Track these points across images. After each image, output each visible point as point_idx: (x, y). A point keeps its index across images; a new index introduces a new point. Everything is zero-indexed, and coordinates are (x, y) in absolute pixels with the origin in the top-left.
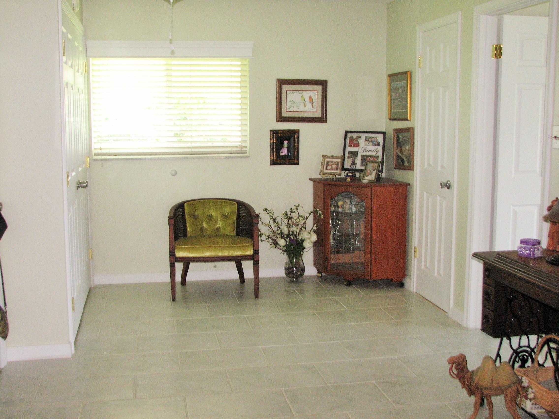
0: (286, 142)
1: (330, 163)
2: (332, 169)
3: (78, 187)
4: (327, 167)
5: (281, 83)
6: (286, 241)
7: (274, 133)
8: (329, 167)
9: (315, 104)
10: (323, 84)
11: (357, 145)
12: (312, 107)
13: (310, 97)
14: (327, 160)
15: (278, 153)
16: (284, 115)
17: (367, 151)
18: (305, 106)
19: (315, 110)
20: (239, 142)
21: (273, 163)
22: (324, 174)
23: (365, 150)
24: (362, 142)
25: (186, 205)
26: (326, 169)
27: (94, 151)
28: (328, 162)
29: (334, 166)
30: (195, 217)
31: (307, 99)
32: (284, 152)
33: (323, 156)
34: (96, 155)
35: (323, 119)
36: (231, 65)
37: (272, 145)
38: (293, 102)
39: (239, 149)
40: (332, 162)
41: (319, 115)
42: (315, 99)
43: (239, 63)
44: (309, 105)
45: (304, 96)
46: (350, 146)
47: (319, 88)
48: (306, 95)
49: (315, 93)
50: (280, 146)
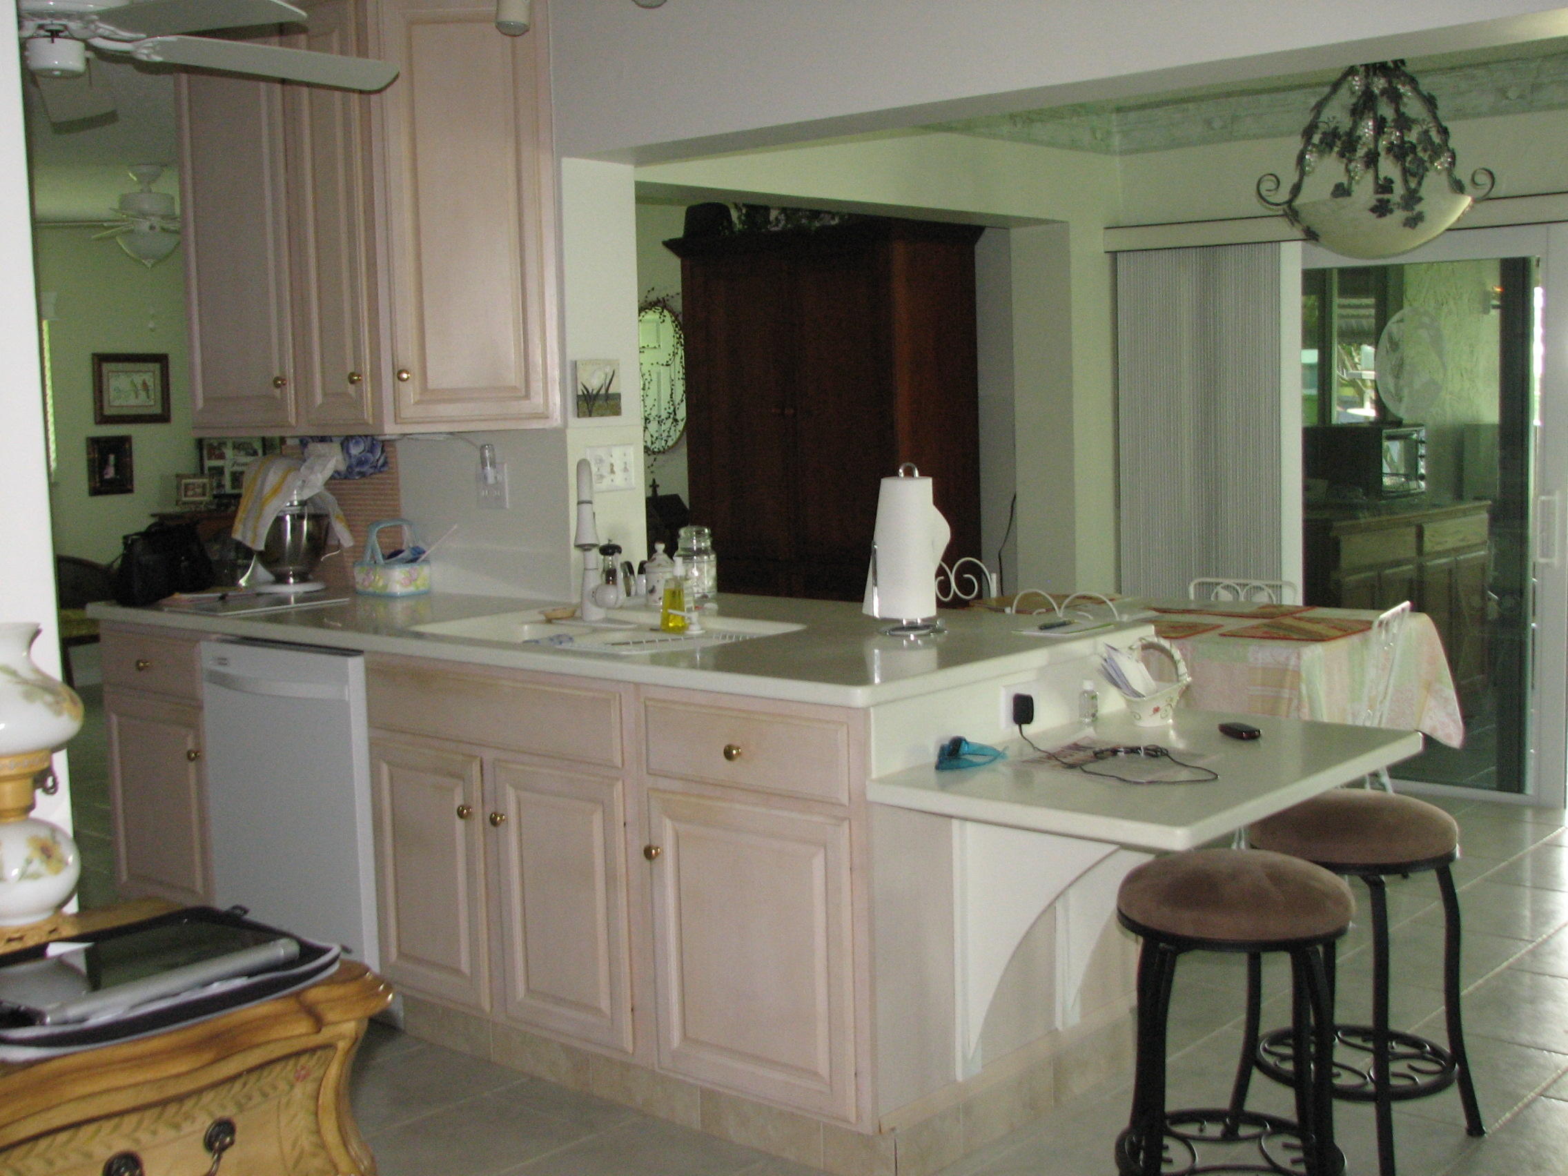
0: (112, 458)
1: (191, 486)
2: (195, 495)
4: (186, 492)
5: (101, 359)
7: (93, 442)
8: (190, 493)
9: (151, 393)
10: (161, 360)
11: (222, 456)
12: (148, 397)
13: (145, 384)
14: (184, 481)
15: (101, 476)
16: (108, 411)
17: (238, 465)
18: (137, 397)
19: (152, 403)
21: (95, 492)
22: (185, 503)
23: (235, 464)
24: (229, 452)
26: (186, 496)
28: (187, 486)
29: (199, 491)
31: (140, 387)
32: (110, 473)
33: (178, 476)
35: (163, 418)
37: (91, 462)
38: (118, 390)
40: (193, 484)
41: (157, 410)
42: (150, 383)
44: (143, 394)
45: (135, 381)
46: (210, 458)
47: (156, 367)
48: (138, 379)
49: (149, 375)
50: (103, 463)
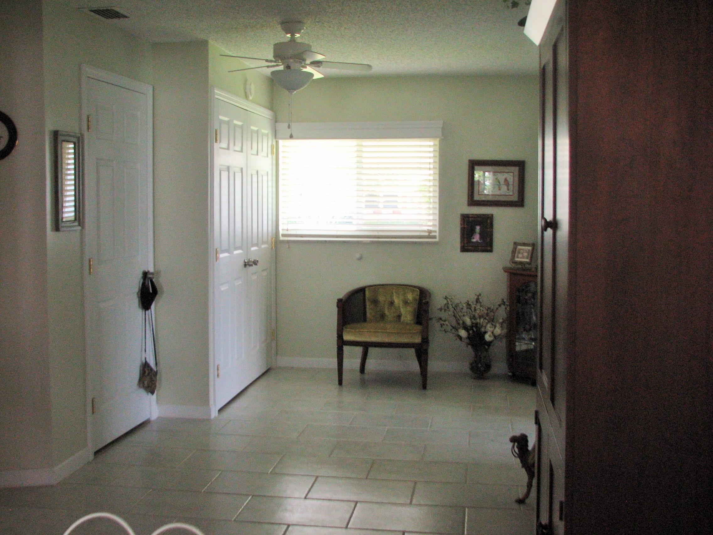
0: (478, 228)
1: (521, 251)
2: (523, 257)
3: (245, 265)
4: (518, 255)
5: (473, 164)
6: (469, 334)
7: (465, 218)
8: (520, 256)
9: (511, 187)
10: (520, 165)
12: (508, 190)
13: (506, 180)
14: (519, 247)
15: (469, 239)
16: (476, 198)
18: (500, 189)
19: (511, 193)
20: (430, 226)
21: (464, 249)
22: (515, 263)
25: (367, 290)
26: (517, 257)
27: (281, 232)
28: (519, 251)
29: (525, 255)
30: (375, 302)
31: (502, 182)
32: (476, 238)
33: (515, 243)
34: (284, 235)
35: (520, 203)
36: (421, 146)
37: (463, 230)
39: (427, 234)
40: (523, 250)
41: (515, 198)
42: (510, 180)
43: (432, 143)
44: (504, 188)
45: (499, 178)
47: (516, 169)
49: (511, 175)
50: (472, 232)
